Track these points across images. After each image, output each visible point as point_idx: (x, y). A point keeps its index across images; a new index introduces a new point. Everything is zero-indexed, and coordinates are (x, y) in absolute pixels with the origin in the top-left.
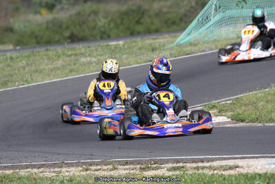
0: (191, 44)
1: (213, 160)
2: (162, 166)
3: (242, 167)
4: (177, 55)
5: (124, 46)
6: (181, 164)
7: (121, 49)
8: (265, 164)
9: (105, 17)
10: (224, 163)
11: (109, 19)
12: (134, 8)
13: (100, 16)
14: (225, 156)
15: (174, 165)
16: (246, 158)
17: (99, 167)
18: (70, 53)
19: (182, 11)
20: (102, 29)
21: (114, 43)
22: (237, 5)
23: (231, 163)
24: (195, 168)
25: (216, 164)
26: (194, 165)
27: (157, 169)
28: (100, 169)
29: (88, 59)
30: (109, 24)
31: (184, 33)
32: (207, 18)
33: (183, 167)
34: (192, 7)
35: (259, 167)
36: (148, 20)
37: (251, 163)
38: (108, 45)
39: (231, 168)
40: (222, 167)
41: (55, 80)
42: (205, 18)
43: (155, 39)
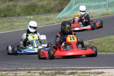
1: (90, 69)
2: (66, 71)
3: (105, 73)
5: (33, 18)
12: (32, 4)
14: (96, 67)
15: (72, 71)
16: (107, 68)
18: (9, 21)
21: (29, 17)
22: (85, 1)
23: (100, 71)
24: (82, 73)
25: (92, 71)
26: (81, 71)
28: (36, 73)
29: (18, 23)
33: (76, 72)
37: (110, 71)
38: (26, 18)
39: (100, 73)
40: (95, 72)
41: (5, 32)
42: (71, 6)
43: (47, 16)
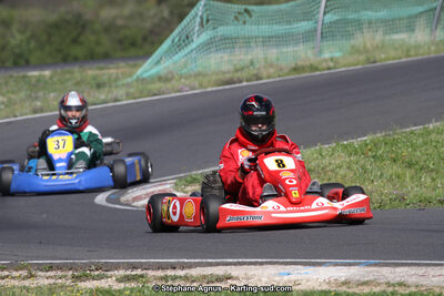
0: (160, 78)
1: (190, 266)
2: (109, 273)
3: (237, 278)
4: (136, 95)
5: (51, 78)
6: (139, 272)
7: (46, 83)
8: (275, 275)
9: (22, 32)
10: (208, 271)
11: (28, 34)
12: (69, 17)
13: (14, 28)
14: (210, 260)
15: (128, 273)
16: (244, 263)
17: (6, 273)
19: (148, 25)
20: (17, 51)
21: (36, 73)
22: (236, 18)
23: (219, 271)
24: (162, 278)
25: (195, 272)
26: (160, 273)
27: (100, 278)
28: (7, 277)
30: (28, 43)
31: (150, 60)
32: (187, 37)
33: (142, 276)
34: (163, 18)
35: (264, 279)
36: (92, 38)
37: (252, 273)
38: (24, 77)
39: (219, 279)
40: (204, 277)
42: (183, 37)
43: (102, 69)
